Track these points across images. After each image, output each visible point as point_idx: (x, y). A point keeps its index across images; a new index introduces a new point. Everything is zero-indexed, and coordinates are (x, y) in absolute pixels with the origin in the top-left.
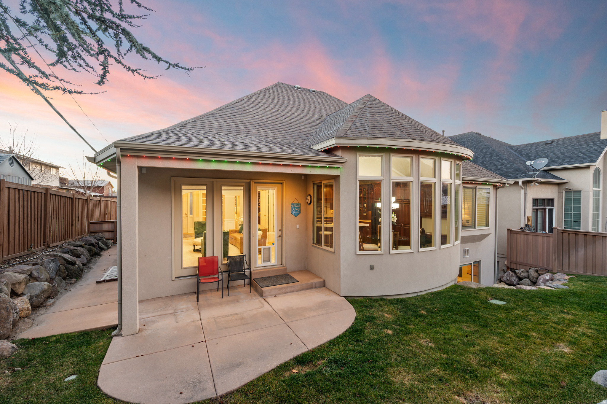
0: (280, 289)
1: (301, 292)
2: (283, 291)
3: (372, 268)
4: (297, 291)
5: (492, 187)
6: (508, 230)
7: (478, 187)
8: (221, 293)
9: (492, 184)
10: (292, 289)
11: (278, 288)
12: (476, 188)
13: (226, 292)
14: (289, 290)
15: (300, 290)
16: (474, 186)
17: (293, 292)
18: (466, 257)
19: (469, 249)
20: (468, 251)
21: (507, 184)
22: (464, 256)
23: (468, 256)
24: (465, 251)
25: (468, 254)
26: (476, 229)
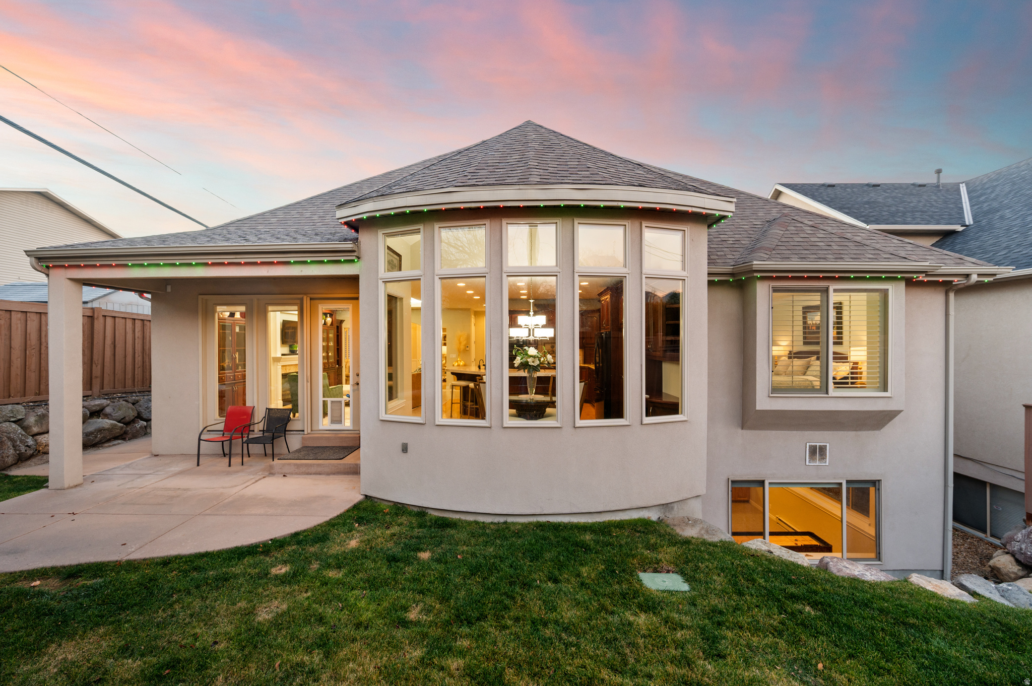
0: (298, 466)
1: (331, 476)
2: (303, 470)
3: (405, 449)
4: (328, 474)
5: (902, 285)
6: (1024, 406)
7: (833, 286)
8: (228, 460)
9: (902, 278)
10: (319, 469)
11: (295, 465)
12: (826, 290)
13: (236, 460)
14: (313, 470)
15: (334, 474)
16: (822, 284)
17: (320, 474)
18: (817, 464)
19: (828, 445)
20: (823, 449)
21: (978, 275)
22: (809, 463)
23: (826, 462)
24: (813, 450)
25: (824, 459)
26: (830, 395)
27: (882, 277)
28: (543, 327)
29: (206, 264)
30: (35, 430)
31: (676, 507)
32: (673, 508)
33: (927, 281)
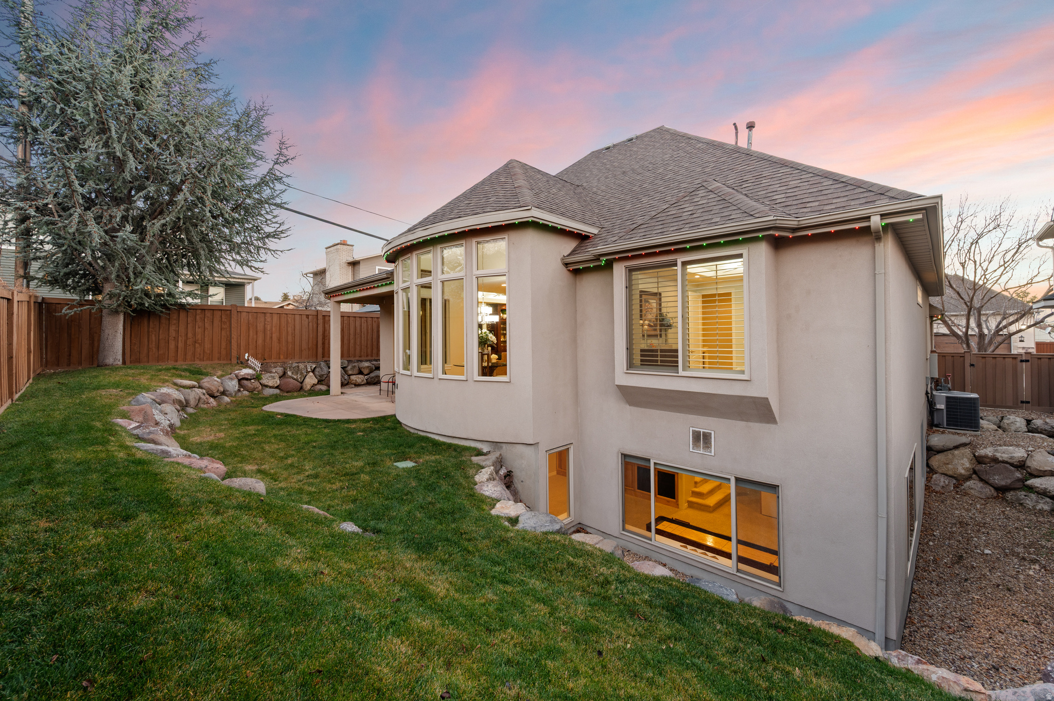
7: (683, 259)
16: (665, 258)
18: (701, 452)
19: (713, 433)
20: (707, 437)
21: (882, 215)
22: (693, 449)
23: (711, 452)
24: (697, 436)
25: (708, 447)
26: (679, 375)
27: (703, 245)
28: (490, 315)
29: (360, 290)
30: (350, 372)
31: (504, 447)
32: (501, 447)
33: (812, 235)
